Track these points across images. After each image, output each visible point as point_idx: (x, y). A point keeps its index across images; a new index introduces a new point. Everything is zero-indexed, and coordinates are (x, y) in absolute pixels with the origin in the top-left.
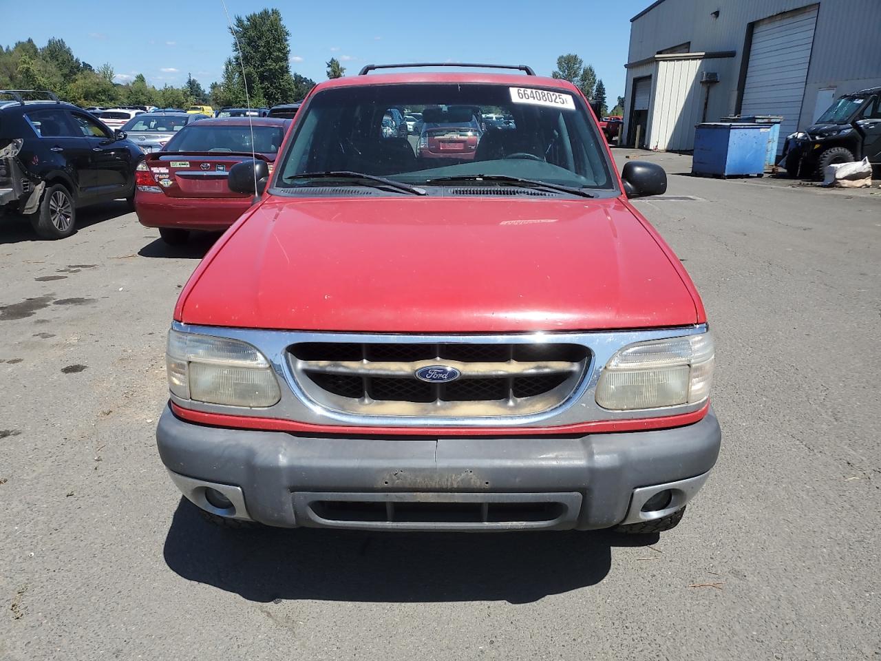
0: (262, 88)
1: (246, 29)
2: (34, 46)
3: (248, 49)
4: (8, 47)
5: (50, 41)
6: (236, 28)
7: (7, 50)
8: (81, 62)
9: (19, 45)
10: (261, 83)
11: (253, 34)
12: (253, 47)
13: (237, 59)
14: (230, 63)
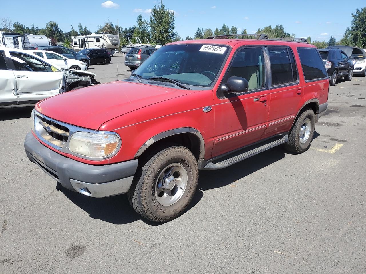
0: (362, 40)
1: (360, 14)
2: (271, 28)
3: (359, 23)
4: (262, 29)
5: (276, 26)
6: (355, 14)
7: (262, 30)
8: (287, 33)
9: (266, 28)
10: (362, 38)
11: (363, 17)
12: (362, 22)
13: (352, 28)
14: (348, 29)
